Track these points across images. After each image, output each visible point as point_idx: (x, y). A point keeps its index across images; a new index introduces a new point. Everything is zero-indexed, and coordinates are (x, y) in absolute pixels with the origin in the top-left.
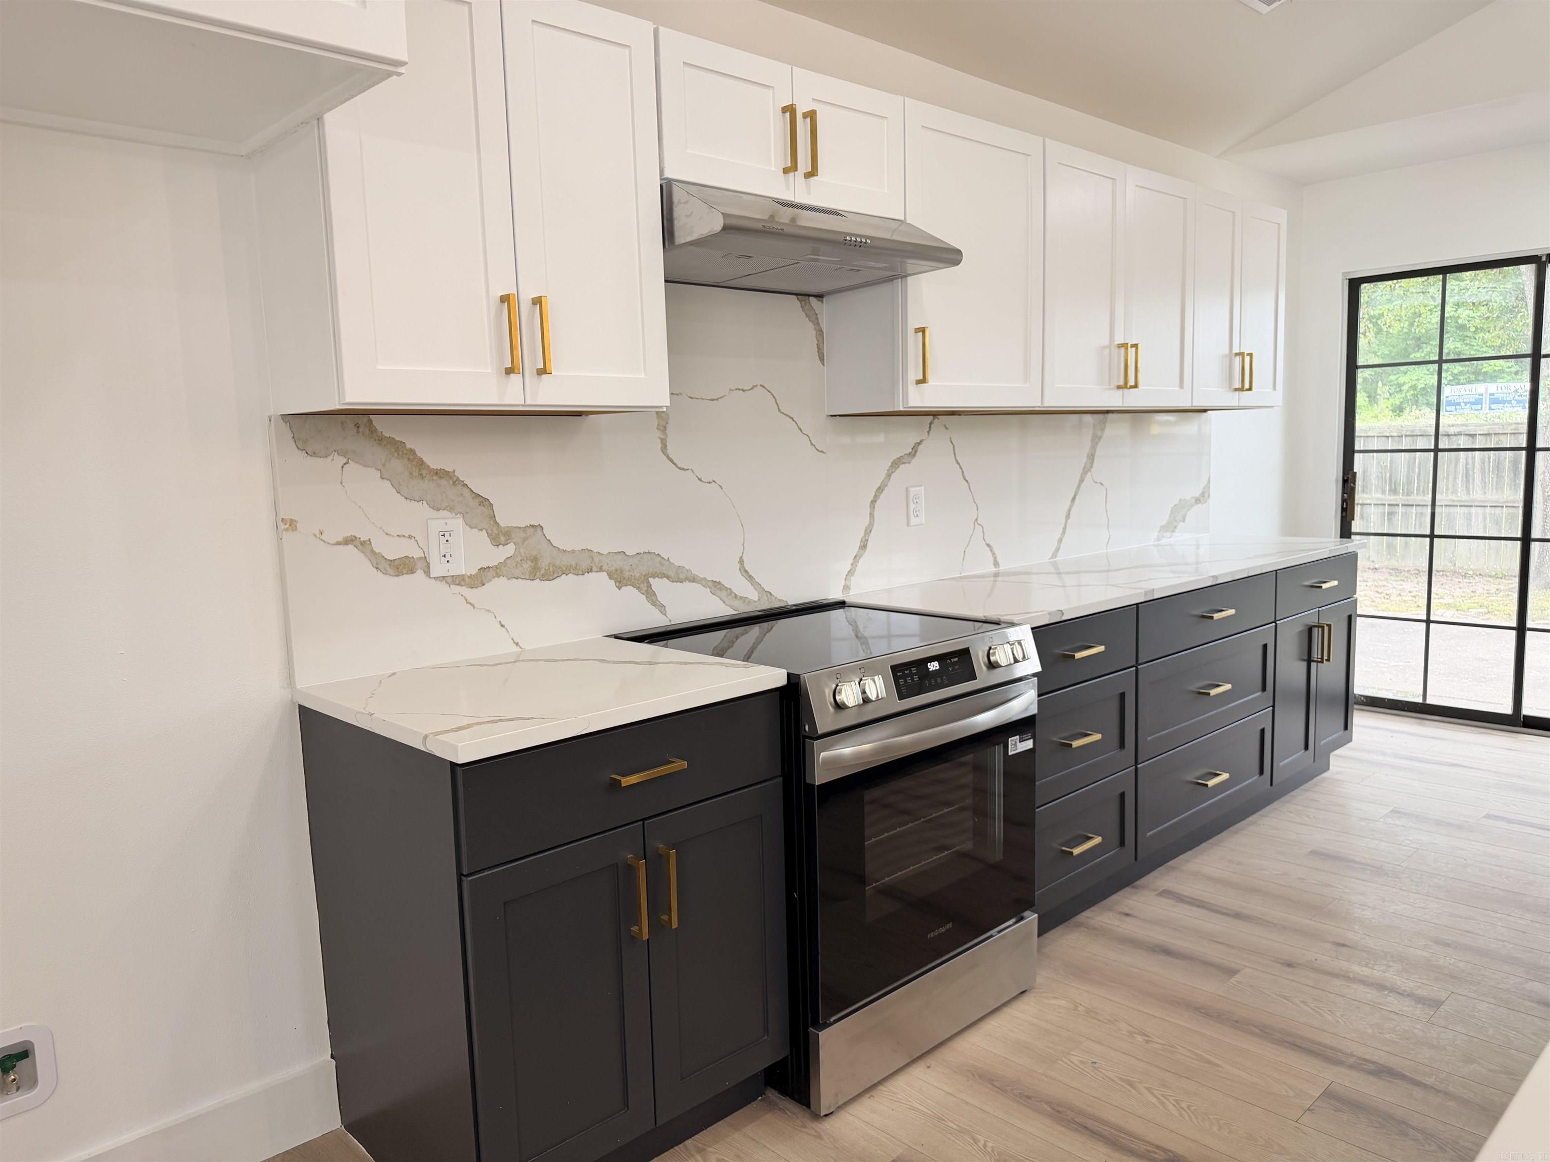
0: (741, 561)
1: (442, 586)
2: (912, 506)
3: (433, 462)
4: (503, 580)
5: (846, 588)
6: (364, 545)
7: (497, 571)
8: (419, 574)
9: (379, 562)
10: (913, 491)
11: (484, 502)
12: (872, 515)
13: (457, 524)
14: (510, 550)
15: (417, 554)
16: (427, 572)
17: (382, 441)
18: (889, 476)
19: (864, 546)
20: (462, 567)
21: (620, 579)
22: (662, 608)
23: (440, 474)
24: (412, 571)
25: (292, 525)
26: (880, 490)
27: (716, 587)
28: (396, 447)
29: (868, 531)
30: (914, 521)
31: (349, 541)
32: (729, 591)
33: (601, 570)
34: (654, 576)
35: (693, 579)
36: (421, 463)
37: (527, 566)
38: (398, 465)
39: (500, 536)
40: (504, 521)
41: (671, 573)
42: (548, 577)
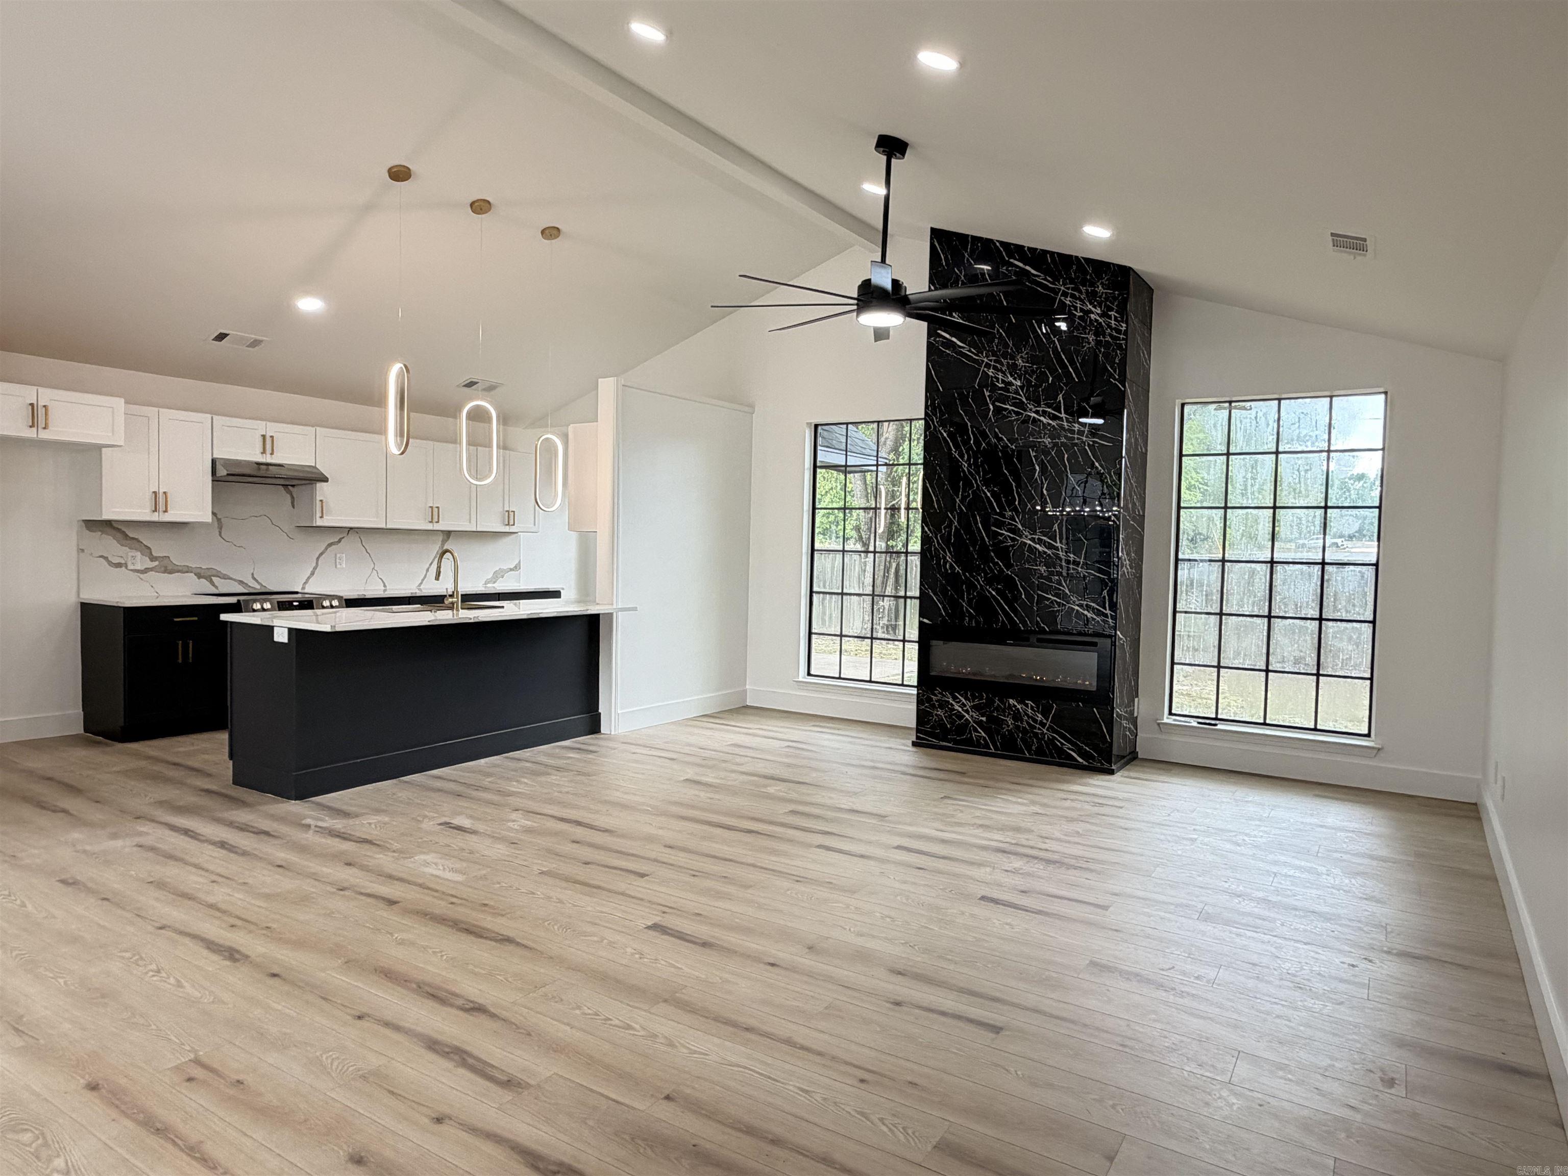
0: (253, 574)
1: (131, 572)
2: (338, 561)
3: (131, 535)
4: (153, 573)
5: (303, 588)
6: (106, 558)
7: (151, 569)
8: (124, 568)
9: (111, 564)
10: (338, 555)
11: (149, 548)
12: (317, 563)
13: (138, 554)
14: (156, 563)
15: (123, 562)
16: (126, 567)
17: (115, 529)
18: (326, 549)
19: (313, 574)
20: (139, 567)
21: (199, 576)
22: (216, 587)
23: (133, 538)
24: (121, 567)
25: (83, 550)
26: (321, 554)
27: (241, 582)
28: (119, 530)
29: (315, 568)
30: (338, 566)
31: (101, 556)
32: (247, 584)
33: (192, 572)
34: (214, 576)
35: (231, 579)
36: (127, 535)
37: (163, 569)
38: (119, 535)
39: (153, 559)
40: (155, 554)
41: (221, 576)
42: (170, 573)
